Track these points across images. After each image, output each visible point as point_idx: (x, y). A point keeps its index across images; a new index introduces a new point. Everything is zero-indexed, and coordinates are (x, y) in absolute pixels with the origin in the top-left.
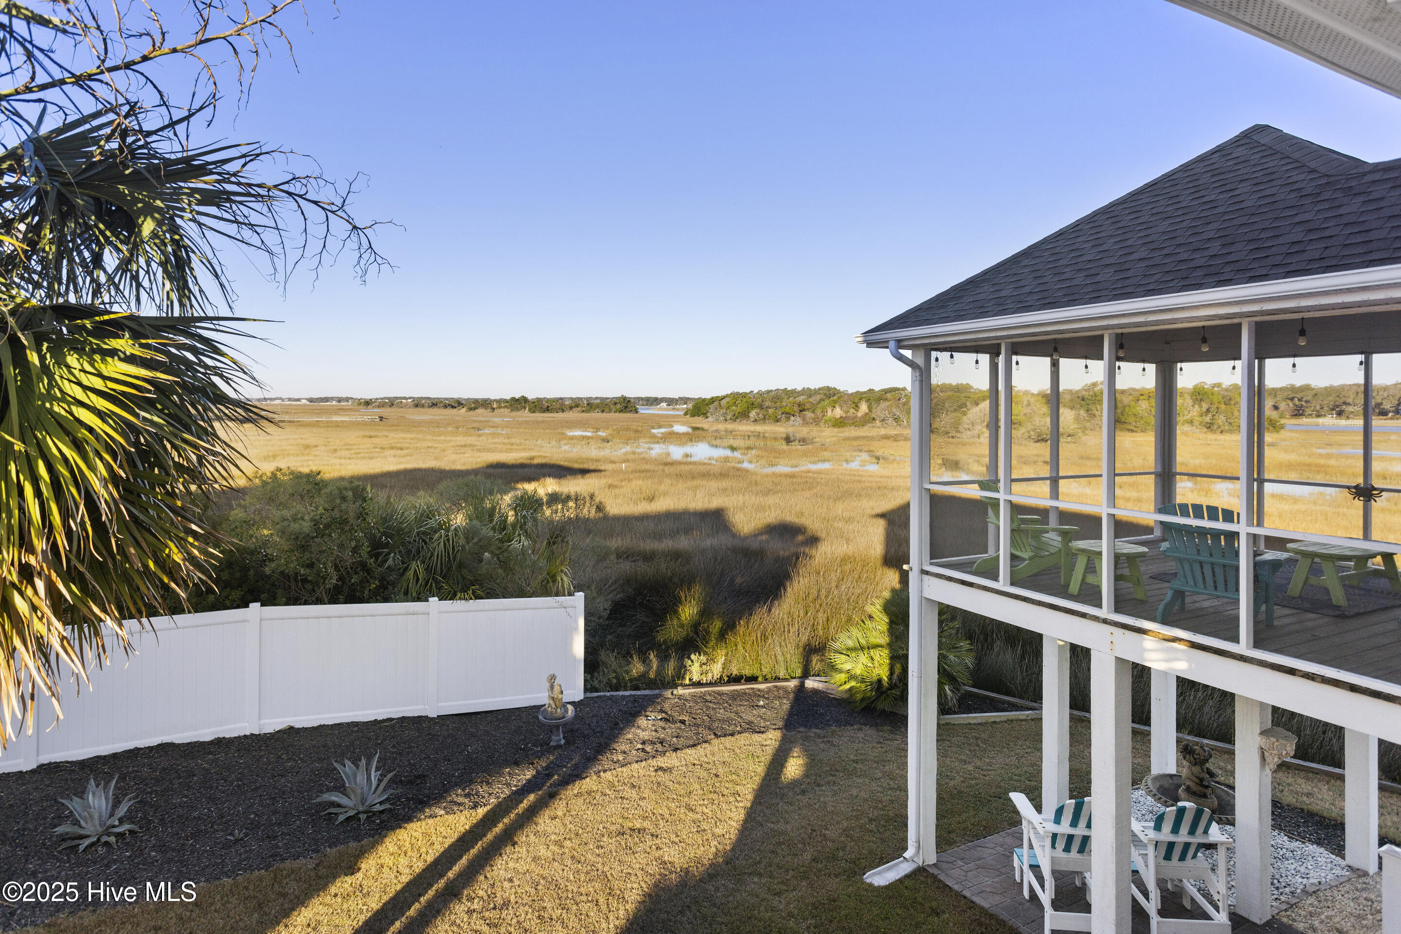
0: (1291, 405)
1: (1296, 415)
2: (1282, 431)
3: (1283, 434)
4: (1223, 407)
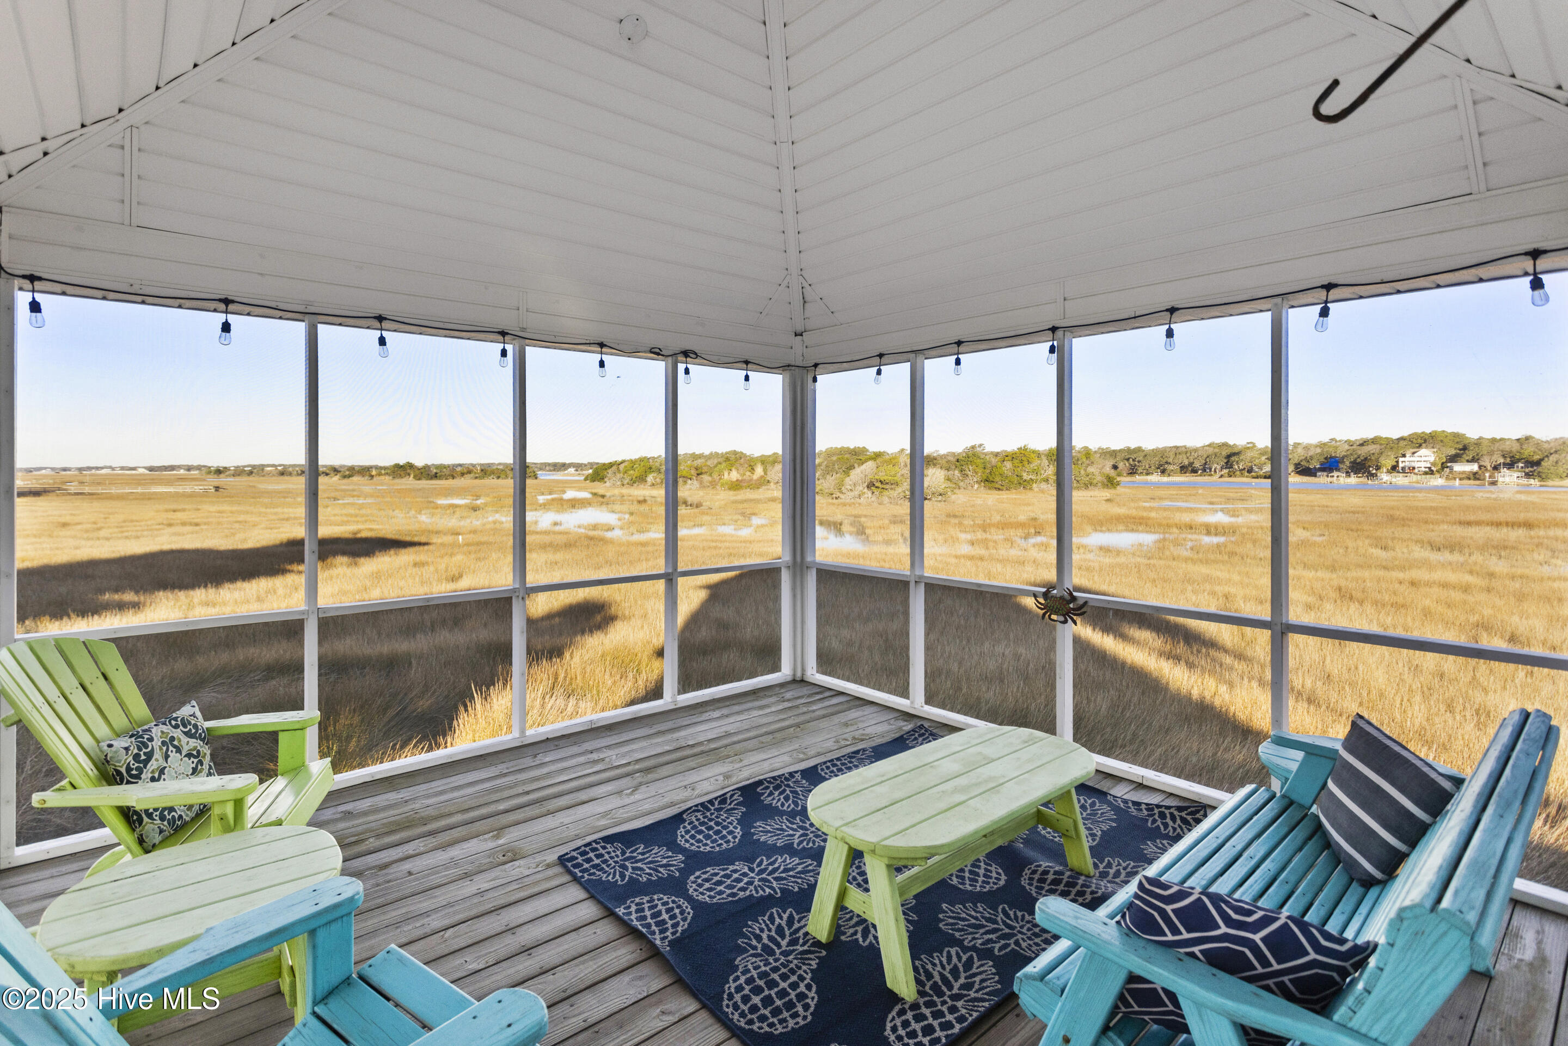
0: (1128, 465)
1: (1131, 473)
2: (1118, 488)
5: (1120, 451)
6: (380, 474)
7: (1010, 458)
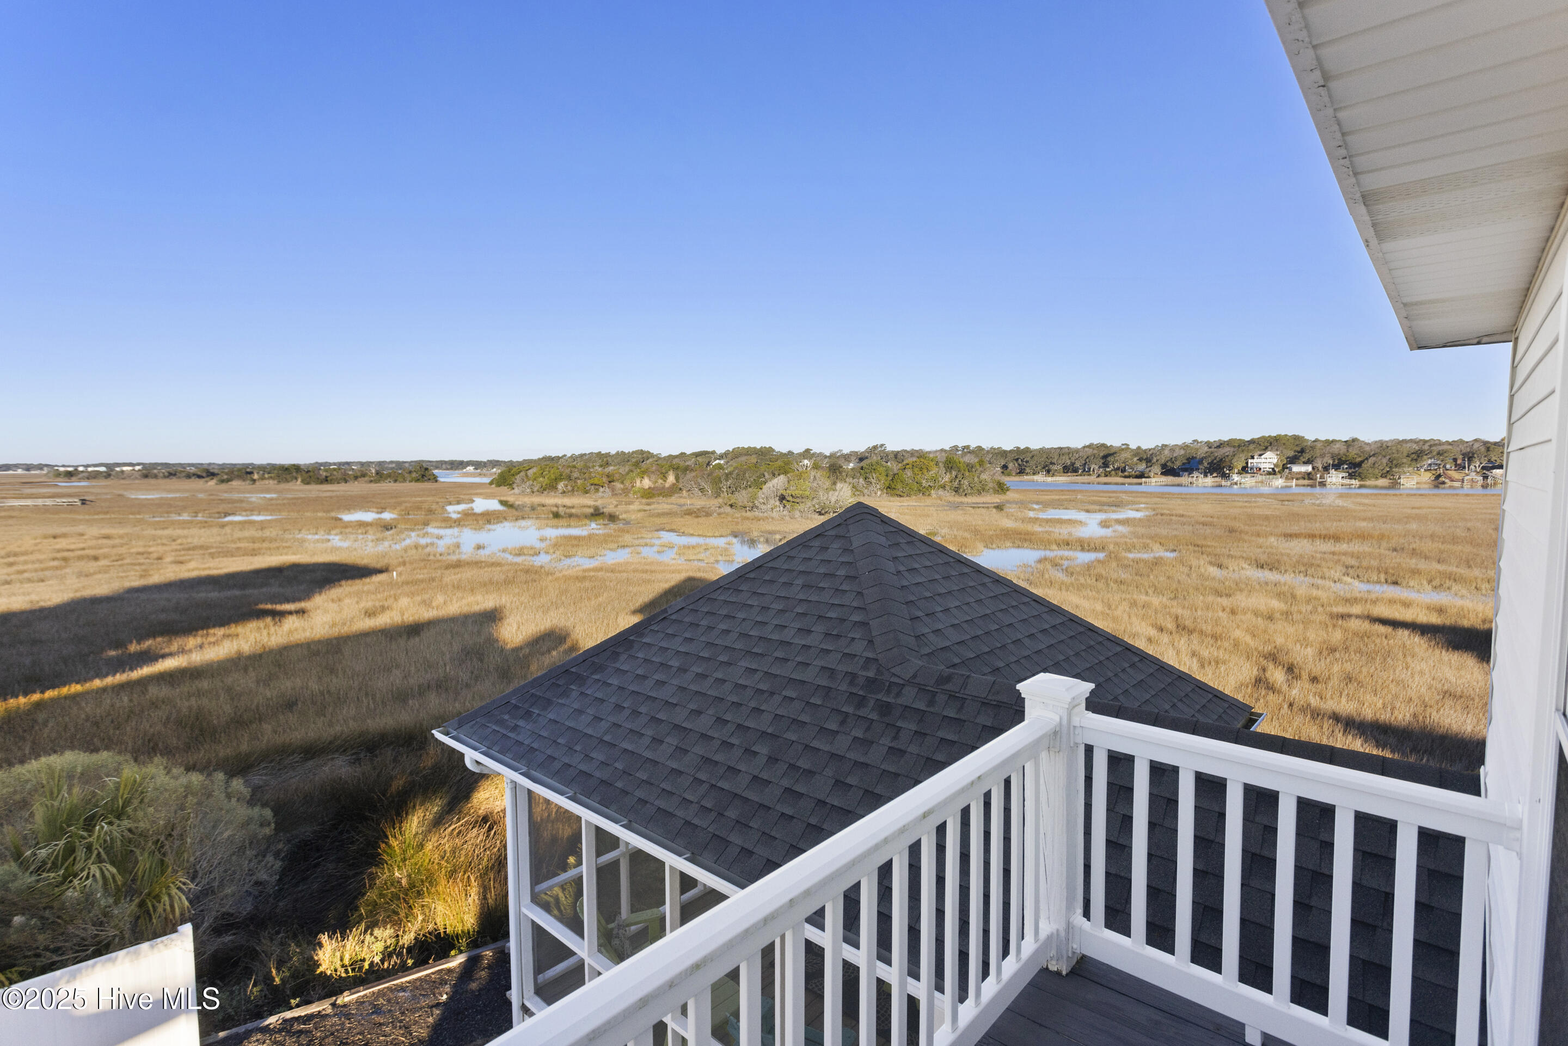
0: (1016, 465)
1: (1019, 473)
2: (1008, 493)
3: (1010, 495)
4: (967, 474)
5: (1010, 451)
7: (910, 466)
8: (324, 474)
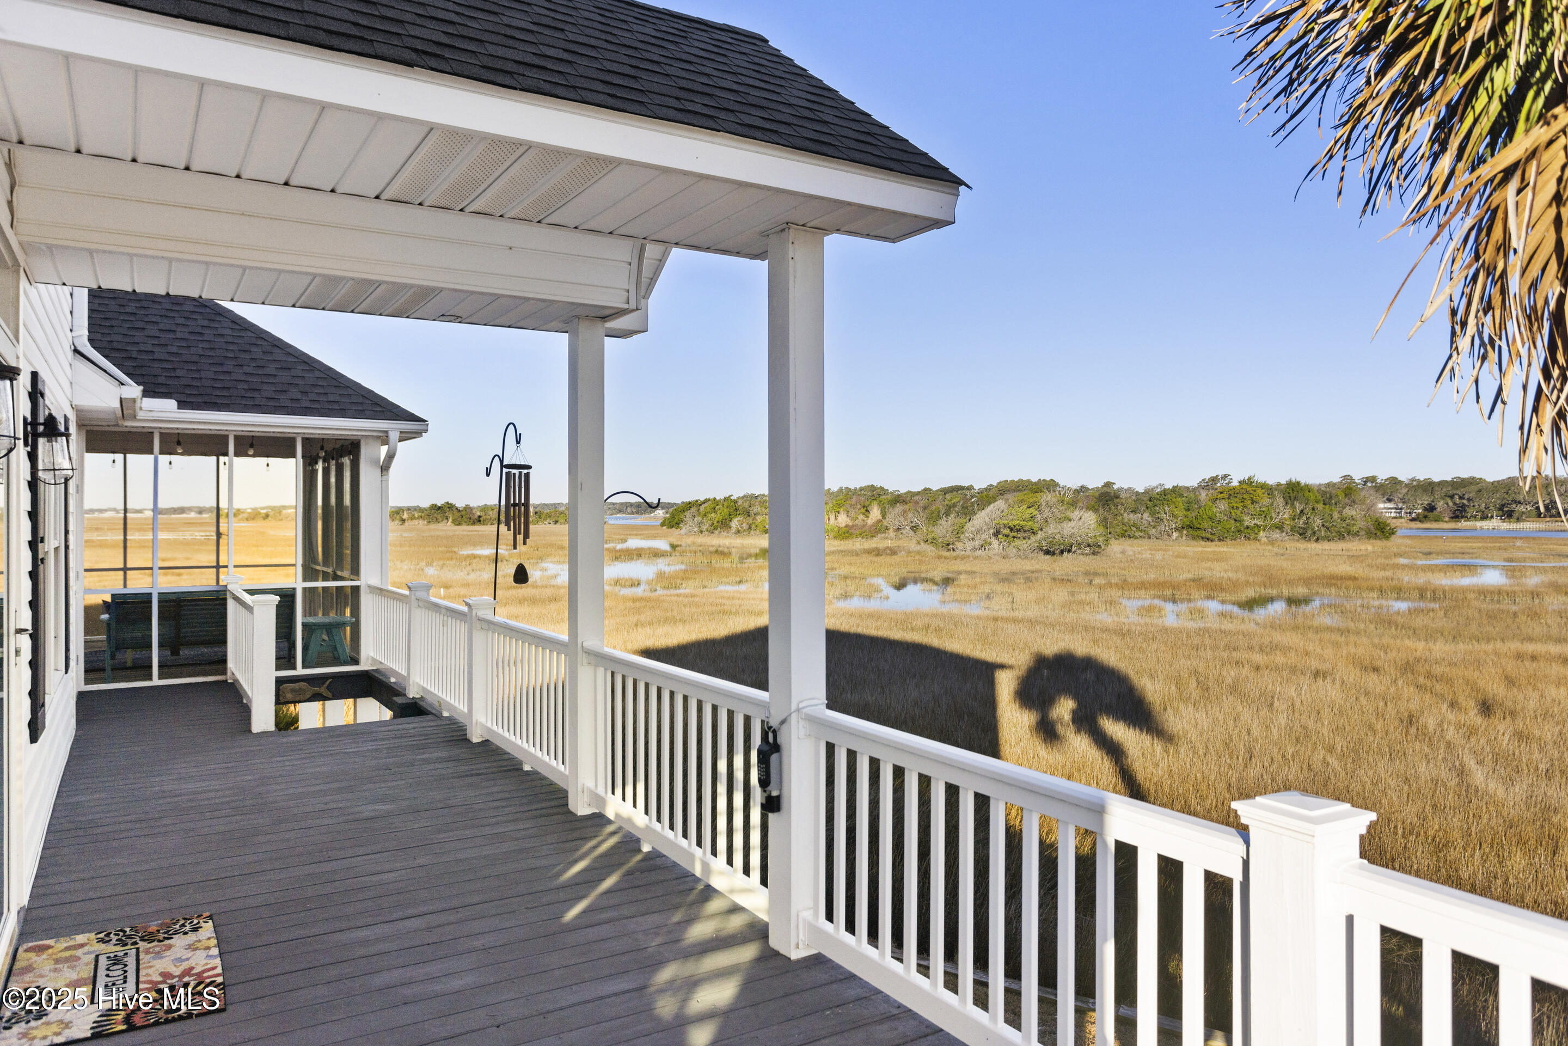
0: (1451, 504)
6: (413, 518)
7: (1225, 495)
8: (479, 514)
